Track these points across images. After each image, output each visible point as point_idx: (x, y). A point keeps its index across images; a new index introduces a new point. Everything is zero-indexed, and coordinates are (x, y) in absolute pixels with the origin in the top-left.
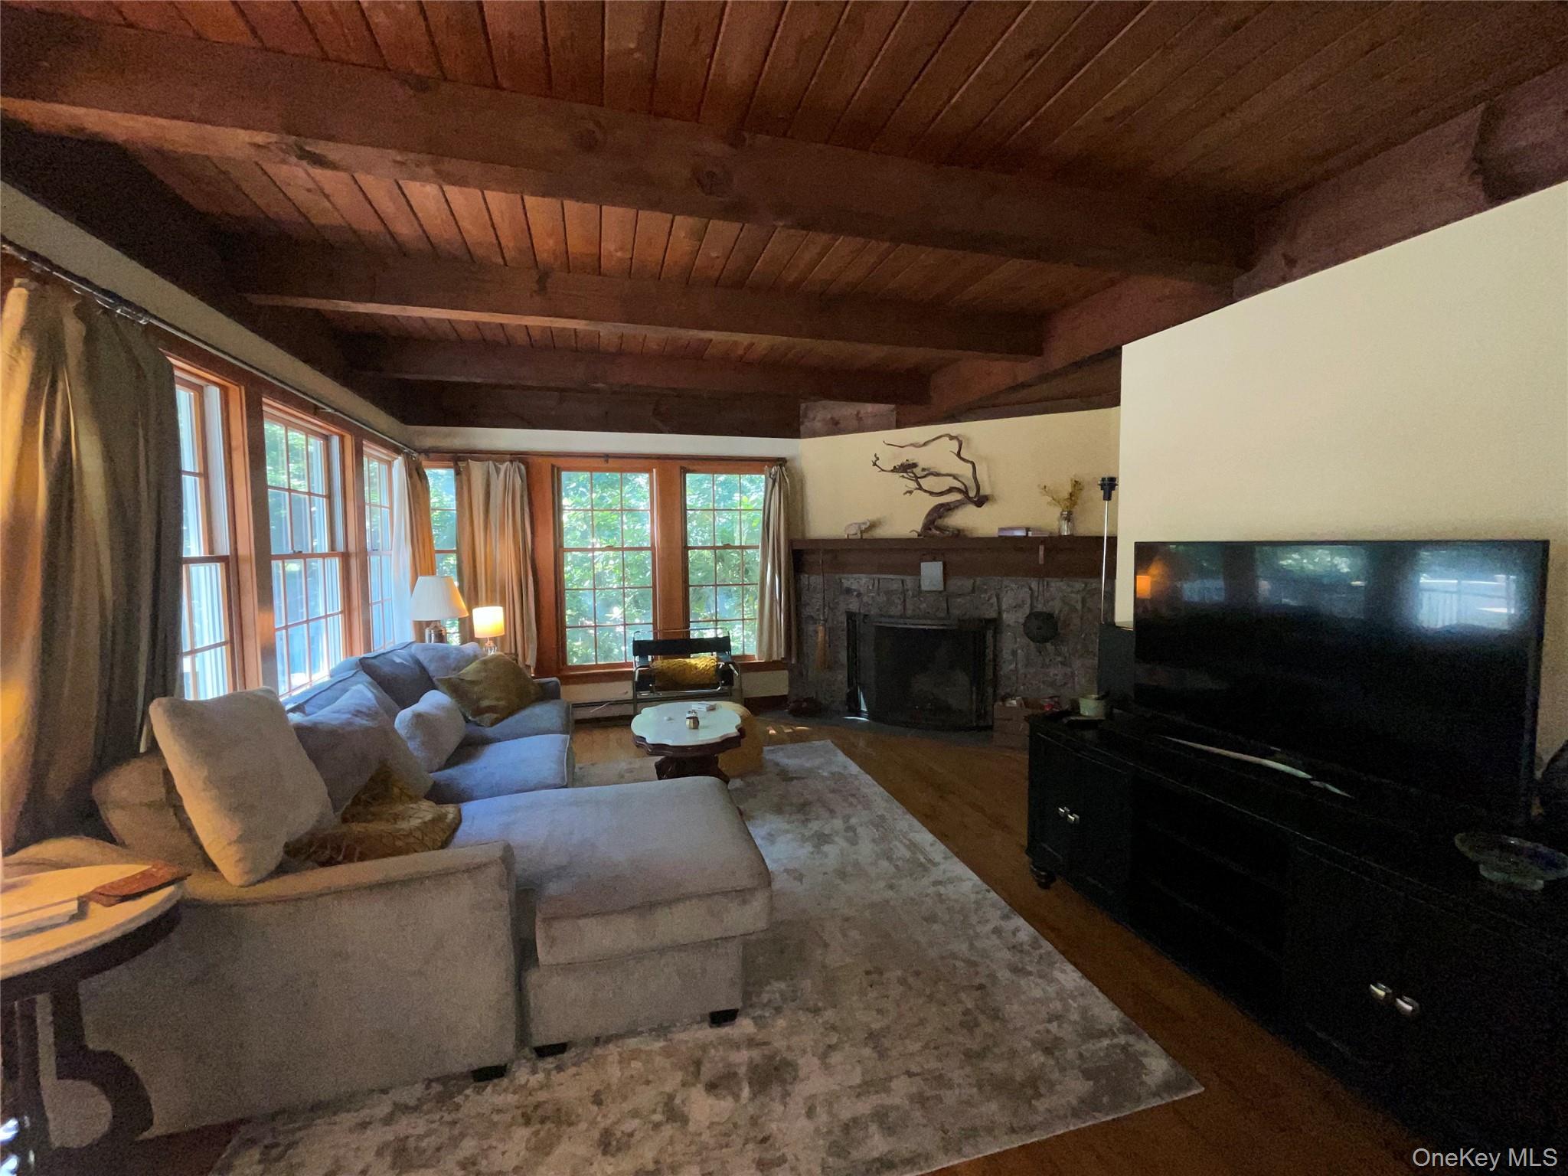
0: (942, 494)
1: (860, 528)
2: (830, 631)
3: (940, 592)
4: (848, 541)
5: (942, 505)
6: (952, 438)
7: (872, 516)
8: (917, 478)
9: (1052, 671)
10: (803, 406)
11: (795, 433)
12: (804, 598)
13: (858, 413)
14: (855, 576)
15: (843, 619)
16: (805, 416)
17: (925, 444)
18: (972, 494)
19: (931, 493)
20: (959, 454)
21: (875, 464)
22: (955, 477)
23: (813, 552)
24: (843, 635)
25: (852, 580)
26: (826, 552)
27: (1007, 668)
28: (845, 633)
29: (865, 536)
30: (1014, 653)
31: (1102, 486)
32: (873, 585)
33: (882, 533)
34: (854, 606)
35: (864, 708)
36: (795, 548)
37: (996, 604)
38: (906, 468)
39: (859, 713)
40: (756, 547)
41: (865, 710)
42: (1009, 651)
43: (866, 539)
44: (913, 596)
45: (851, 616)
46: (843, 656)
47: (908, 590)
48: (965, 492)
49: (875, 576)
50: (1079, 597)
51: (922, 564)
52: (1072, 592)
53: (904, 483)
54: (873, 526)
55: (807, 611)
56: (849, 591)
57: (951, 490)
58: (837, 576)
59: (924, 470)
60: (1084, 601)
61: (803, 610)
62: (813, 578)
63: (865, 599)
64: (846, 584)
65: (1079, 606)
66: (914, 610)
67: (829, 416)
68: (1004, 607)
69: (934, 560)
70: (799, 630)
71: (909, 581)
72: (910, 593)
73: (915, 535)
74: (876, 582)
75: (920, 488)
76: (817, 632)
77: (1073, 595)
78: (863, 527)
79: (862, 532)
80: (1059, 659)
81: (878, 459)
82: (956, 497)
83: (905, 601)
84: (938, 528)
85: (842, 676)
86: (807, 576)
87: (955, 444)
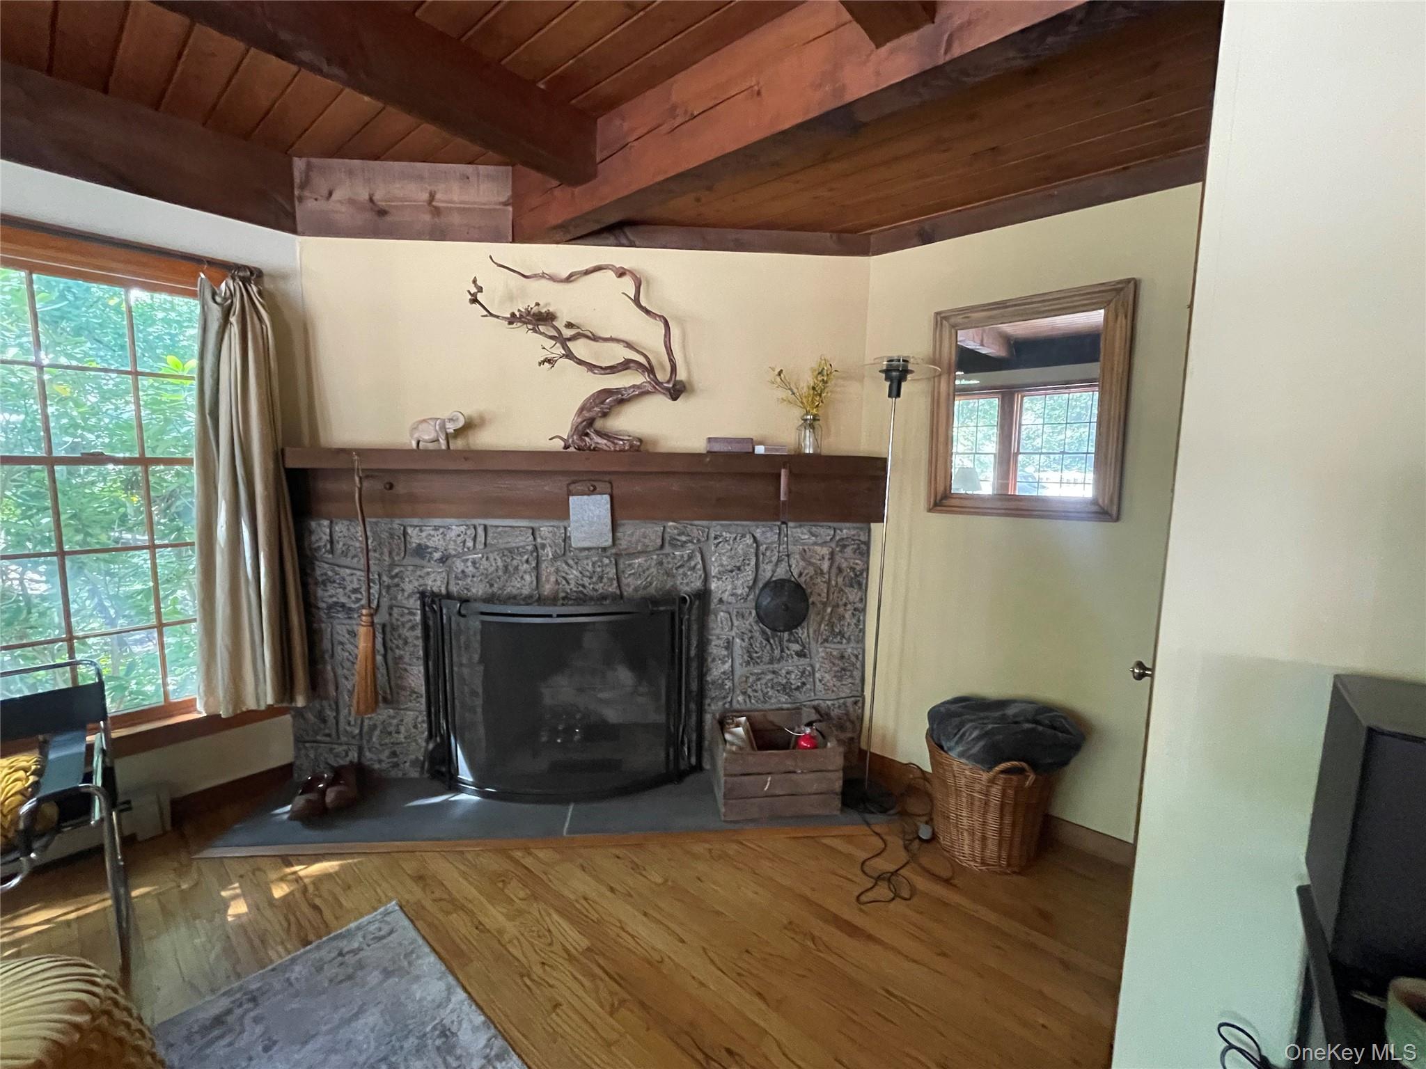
0: (612, 370)
1: (443, 427)
2: (386, 633)
3: (604, 549)
4: (418, 453)
5: (608, 392)
6: (621, 273)
7: (471, 410)
8: (563, 341)
9: (783, 668)
10: (299, 164)
11: (286, 221)
12: (322, 569)
13: (432, 196)
14: (437, 522)
15: (414, 603)
16: (305, 184)
17: (569, 279)
18: (662, 376)
19: (591, 367)
20: (636, 301)
21: (474, 300)
22: (629, 345)
23: (337, 474)
24: (415, 636)
25: (428, 530)
26: (369, 475)
27: (717, 670)
28: (419, 632)
29: (458, 444)
30: (729, 645)
31: (887, 372)
32: (475, 539)
33: (486, 439)
34: (435, 582)
35: (465, 773)
36: (291, 464)
37: (700, 566)
38: (539, 319)
39: (454, 785)
40: (187, 462)
41: (470, 779)
42: (721, 642)
43: (457, 451)
44: (555, 558)
45: (429, 600)
46: (416, 677)
47: (543, 546)
48: (650, 370)
49: (476, 522)
50: (825, 551)
51: (573, 500)
52: (815, 544)
53: (535, 344)
54: (469, 426)
55: (327, 595)
56: (421, 551)
57: (626, 365)
58: (396, 523)
59: (570, 325)
60: (832, 558)
61: (320, 593)
62: (340, 528)
63: (459, 566)
64: (415, 537)
65: (825, 566)
66: (557, 583)
67: (364, 196)
68: (714, 571)
69: (593, 491)
70: (312, 635)
71: (546, 529)
72: (549, 552)
73: (558, 445)
74: (480, 531)
75: (569, 355)
76: (353, 634)
77: (818, 548)
78: (451, 428)
79: (447, 436)
80: (796, 647)
81: (480, 290)
82: (635, 379)
83: (537, 567)
84: (599, 433)
85: (414, 714)
86: (326, 523)
87: (628, 285)
